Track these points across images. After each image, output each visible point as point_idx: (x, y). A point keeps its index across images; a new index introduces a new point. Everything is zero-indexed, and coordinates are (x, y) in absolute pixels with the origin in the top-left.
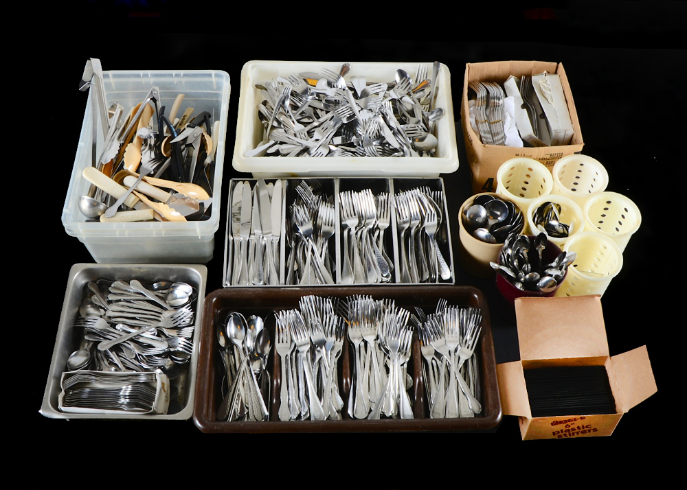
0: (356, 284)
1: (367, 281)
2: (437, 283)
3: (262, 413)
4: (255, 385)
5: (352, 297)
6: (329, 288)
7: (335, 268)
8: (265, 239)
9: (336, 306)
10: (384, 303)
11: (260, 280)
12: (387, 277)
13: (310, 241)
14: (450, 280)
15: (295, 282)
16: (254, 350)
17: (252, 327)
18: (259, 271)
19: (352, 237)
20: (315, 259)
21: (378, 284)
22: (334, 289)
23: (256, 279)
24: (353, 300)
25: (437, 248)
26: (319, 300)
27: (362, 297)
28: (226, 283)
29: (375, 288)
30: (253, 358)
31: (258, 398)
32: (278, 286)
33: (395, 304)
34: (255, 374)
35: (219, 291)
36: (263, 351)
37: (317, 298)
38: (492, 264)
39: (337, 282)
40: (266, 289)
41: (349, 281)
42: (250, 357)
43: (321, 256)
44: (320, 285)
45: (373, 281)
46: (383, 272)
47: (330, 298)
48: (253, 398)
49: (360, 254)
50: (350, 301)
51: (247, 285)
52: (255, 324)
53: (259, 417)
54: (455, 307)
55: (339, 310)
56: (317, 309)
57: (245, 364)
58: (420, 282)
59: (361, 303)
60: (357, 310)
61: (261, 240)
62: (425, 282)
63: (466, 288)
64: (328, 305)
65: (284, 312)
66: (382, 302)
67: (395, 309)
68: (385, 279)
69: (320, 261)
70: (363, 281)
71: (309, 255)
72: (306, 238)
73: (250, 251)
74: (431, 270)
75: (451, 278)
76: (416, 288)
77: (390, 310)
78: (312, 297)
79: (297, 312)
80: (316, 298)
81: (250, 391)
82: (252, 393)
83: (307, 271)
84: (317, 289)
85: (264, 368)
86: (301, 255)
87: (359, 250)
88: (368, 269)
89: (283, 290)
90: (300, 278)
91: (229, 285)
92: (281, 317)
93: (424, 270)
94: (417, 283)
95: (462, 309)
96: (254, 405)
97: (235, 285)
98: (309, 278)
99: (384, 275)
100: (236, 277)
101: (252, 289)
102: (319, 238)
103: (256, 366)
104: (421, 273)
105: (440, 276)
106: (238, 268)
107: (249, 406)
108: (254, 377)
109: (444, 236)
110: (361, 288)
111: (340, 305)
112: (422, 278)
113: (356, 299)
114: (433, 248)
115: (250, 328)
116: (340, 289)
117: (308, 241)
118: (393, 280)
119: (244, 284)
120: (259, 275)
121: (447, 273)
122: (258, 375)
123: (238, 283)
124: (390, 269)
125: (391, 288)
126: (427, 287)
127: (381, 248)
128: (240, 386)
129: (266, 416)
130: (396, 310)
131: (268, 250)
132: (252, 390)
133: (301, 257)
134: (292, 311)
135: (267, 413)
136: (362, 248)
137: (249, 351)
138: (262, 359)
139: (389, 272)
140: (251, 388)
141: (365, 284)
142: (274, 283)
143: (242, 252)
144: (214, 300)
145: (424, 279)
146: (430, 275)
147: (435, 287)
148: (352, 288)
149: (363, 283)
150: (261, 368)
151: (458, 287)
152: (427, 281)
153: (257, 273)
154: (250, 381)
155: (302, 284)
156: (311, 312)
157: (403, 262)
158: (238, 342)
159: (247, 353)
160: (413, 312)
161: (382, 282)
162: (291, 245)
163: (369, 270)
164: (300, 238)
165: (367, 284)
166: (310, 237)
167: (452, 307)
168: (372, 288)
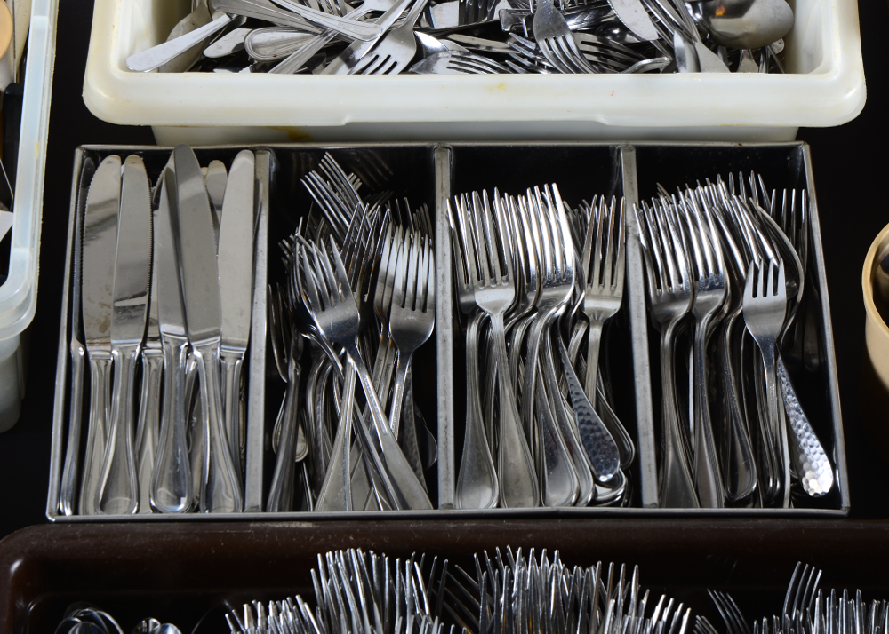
0: (505, 509)
1: (542, 500)
2: (786, 509)
5: (492, 554)
6: (413, 525)
7: (435, 452)
8: (197, 353)
9: (436, 585)
10: (603, 575)
11: (178, 496)
12: (612, 484)
13: (350, 360)
14: (832, 498)
15: (298, 504)
18: (175, 464)
19: (495, 349)
21: (582, 508)
22: (433, 525)
23: (164, 491)
24: (495, 565)
25: (787, 386)
26: (380, 563)
27: (525, 554)
28: (58, 508)
29: (569, 524)
32: (240, 515)
33: (640, 581)
35: (29, 536)
37: (374, 557)
39: (442, 501)
40: (197, 528)
41: (484, 500)
43: (387, 413)
44: (383, 512)
45: (564, 498)
46: (598, 469)
47: (417, 559)
49: (521, 407)
50: (484, 568)
51: (134, 514)
54: (851, 596)
55: (447, 598)
56: (374, 595)
58: (728, 504)
59: (523, 576)
60: (509, 600)
61: (182, 356)
62: (743, 503)
64: (412, 582)
65: (259, 606)
66: (594, 572)
67: (640, 597)
68: (604, 493)
69: (386, 428)
70: (531, 500)
71: (346, 407)
72: (337, 349)
73: (145, 393)
74: (767, 464)
75: (834, 493)
76: (712, 524)
77: (621, 601)
78: (356, 556)
79: (305, 608)
80: (368, 559)
83: (340, 462)
84: (374, 525)
86: (321, 407)
87: (518, 392)
88: (547, 459)
89: (258, 532)
90: (317, 487)
91: (68, 512)
92: (248, 622)
93: (741, 463)
94: (715, 509)
95: (875, 603)
97: (93, 513)
98: (348, 487)
99: (603, 479)
101: (148, 527)
102: (381, 352)
104: (730, 473)
105: (797, 484)
106: (103, 453)
109: (810, 346)
110: (522, 525)
111: (449, 583)
112: (734, 489)
113: (507, 562)
114: (771, 387)
116: (451, 525)
117: (343, 360)
118: (634, 495)
119: (123, 509)
120: (176, 477)
121: (821, 476)
123: (103, 506)
124: (624, 456)
125: (624, 524)
126: (751, 522)
127: (592, 386)
130: (644, 602)
131: (208, 390)
133: (320, 416)
134: (284, 605)
136: (527, 385)
139: (618, 469)
141: (537, 509)
142: (226, 507)
143: (117, 397)
144: (16, 565)
145: (742, 495)
146: (763, 479)
147: (779, 523)
148: (492, 524)
149: (529, 506)
151: (861, 525)
152: (752, 499)
153: (168, 471)
155: (321, 510)
156: (353, 607)
157: (668, 432)
160: (701, 606)
161: (594, 502)
162: (286, 373)
163: (553, 461)
164: (318, 351)
165: (544, 509)
166: (352, 350)
167: (839, 594)
168: (560, 523)
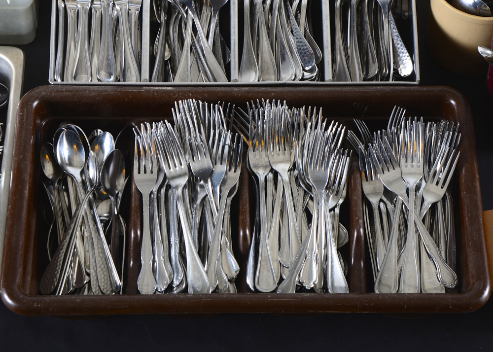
0: (261, 82)
1: (279, 79)
2: (391, 82)
3: (112, 282)
4: (101, 239)
5: (255, 103)
6: (219, 89)
7: (229, 56)
8: (117, 7)
9: (229, 117)
10: (306, 112)
11: (110, 75)
12: (311, 71)
13: (190, 12)
14: (412, 77)
15: (166, 79)
16: (100, 184)
17: (97, 147)
18: (108, 59)
19: (258, 7)
20: (199, 41)
21: (297, 82)
22: (228, 89)
23: (103, 73)
24: (256, 107)
25: (393, 25)
26: (203, 106)
27: (270, 102)
28: (54, 78)
29: (291, 89)
30: (98, 197)
31: (106, 259)
32: (139, 83)
33: (323, 114)
34: (102, 221)
35: (41, 90)
36: (113, 186)
37: (201, 103)
38: (480, 49)
39: (232, 78)
40: (119, 89)
41: (252, 78)
42: (94, 195)
43: (207, 38)
44: (205, 83)
45: (288, 77)
46: (305, 63)
47: (221, 104)
48: (98, 259)
49: (269, 35)
50: (251, 108)
51: (89, 82)
52: (101, 144)
53: (107, 290)
54: (418, 120)
55: (234, 122)
56: (201, 121)
57: (85, 206)
58: (364, 80)
59: (269, 112)
60: (263, 123)
61: (110, 9)
62: (371, 79)
63: (437, 89)
64: (217, 115)
65: (148, 125)
66: (302, 111)
67: (323, 121)
68: (307, 75)
69: (207, 45)
70: (273, 77)
71: (188, 34)
72: (184, 7)
73: (93, 27)
74: (383, 62)
75: (413, 73)
76: (356, 89)
77: (314, 123)
78: (192, 102)
79: (169, 125)
80: (198, 104)
81: (93, 249)
82: (96, 251)
83: (185, 60)
84: (201, 89)
85: (116, 213)
86: (176, 35)
87: (268, 29)
88: (281, 58)
89: (147, 91)
90: (174, 72)
91: (59, 80)
92: (143, 133)
93: (371, 61)
94: (358, 82)
95: (429, 124)
96: (99, 269)
97: (69, 80)
98: (189, 72)
99: (307, 68)
100: (70, 68)
101: (96, 88)
102: (204, 8)
103: (102, 210)
104: (365, 66)
105: (396, 71)
106: (74, 54)
107: (92, 272)
108: (100, 226)
109: (405, 7)
110: (269, 89)
111: (236, 116)
112: (367, 73)
113: (262, 106)
114: (386, 26)
115: (93, 149)
116: (237, 89)
117: (187, 12)
118: (321, 76)
119: (84, 79)
120: (109, 66)
121: (407, 67)
122: (105, 223)
123: (75, 78)
124: (317, 58)
125: (316, 89)
126: (374, 88)
127: (302, 25)
128: (78, 242)
129: (118, 287)
130: (324, 124)
131: (123, 26)
132: (96, 247)
133: (176, 39)
134: (160, 124)
135: (119, 282)
136: (272, 25)
137: (91, 186)
138: (112, 198)
139: (314, 64)
140: (95, 243)
141: (276, 82)
142: (132, 79)
143: (80, 28)
144: (35, 103)
145: (371, 75)
146: (381, 69)
147: (387, 88)
148: (255, 89)
149: (273, 81)
150: (111, 212)
151: (424, 89)
152: (376, 78)
153: (105, 62)
154: (93, 233)
155: (177, 82)
156: (191, 125)
157: (338, 47)
158: (75, 172)
159: (89, 189)
160: (351, 126)
161: (302, 79)
162: (160, 18)
163: (283, 59)
164: (175, 8)
165: (280, 82)
166: (190, 7)
167: (413, 120)
168: (286, 89)
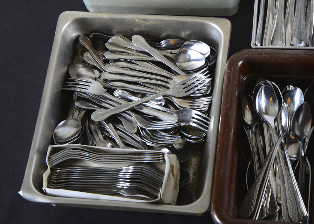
3: (300, 213)
4: (290, 176)
11: (301, 41)
16: (290, 130)
17: (289, 100)
18: (300, 28)
23: (295, 39)
28: (255, 43)
30: (288, 141)
31: (295, 193)
34: (291, 161)
35: (245, 53)
36: (302, 133)
40: (309, 52)
42: (285, 139)
48: (288, 193)
51: (283, 46)
52: (292, 98)
53: (295, 218)
57: (277, 148)
81: (284, 183)
82: (286, 185)
85: (303, 155)
91: (259, 45)
96: (288, 201)
97: (267, 45)
100: (268, 35)
101: (290, 51)
103: (291, 152)
106: (272, 24)
107: (283, 202)
108: (290, 164)
115: (285, 101)
119: (279, 44)
120: (300, 33)
122: (294, 163)
123: (272, 43)
128: (270, 176)
129: (304, 217)
132: (286, 182)
135: (306, 213)
137: (283, 131)
138: (300, 143)
140: (286, 179)
144: (240, 63)
150: (298, 154)
153: (297, 30)
154: (284, 170)
158: (270, 119)
159: (281, 134)
